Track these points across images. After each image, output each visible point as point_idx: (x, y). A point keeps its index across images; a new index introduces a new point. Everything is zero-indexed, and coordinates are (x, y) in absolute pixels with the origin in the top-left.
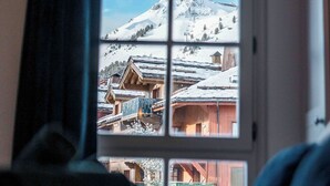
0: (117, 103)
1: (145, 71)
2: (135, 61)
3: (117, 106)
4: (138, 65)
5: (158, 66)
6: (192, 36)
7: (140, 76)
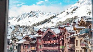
0: (77, 30)
1: (87, 21)
2: (83, 18)
3: (77, 31)
4: (84, 19)
5: (90, 19)
6: (89, 10)
7: (86, 22)
